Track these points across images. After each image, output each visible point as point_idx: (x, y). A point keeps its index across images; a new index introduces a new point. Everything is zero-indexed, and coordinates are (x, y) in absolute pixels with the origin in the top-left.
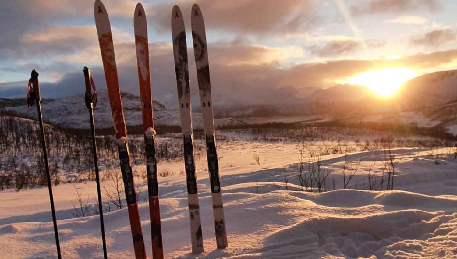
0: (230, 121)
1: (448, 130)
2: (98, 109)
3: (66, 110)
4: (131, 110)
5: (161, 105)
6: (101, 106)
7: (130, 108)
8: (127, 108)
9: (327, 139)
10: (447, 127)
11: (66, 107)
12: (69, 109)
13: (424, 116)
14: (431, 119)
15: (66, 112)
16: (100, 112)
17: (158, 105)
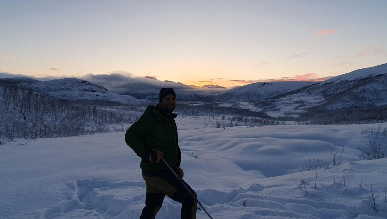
0: (146, 101)
1: (267, 114)
2: (68, 89)
3: (48, 88)
4: (88, 91)
5: (106, 89)
6: (70, 87)
7: (88, 90)
8: (86, 90)
9: (205, 115)
10: (266, 112)
11: (48, 86)
12: (50, 88)
13: (254, 106)
14: (257, 107)
15: (48, 89)
16: (69, 91)
17: (104, 89)
